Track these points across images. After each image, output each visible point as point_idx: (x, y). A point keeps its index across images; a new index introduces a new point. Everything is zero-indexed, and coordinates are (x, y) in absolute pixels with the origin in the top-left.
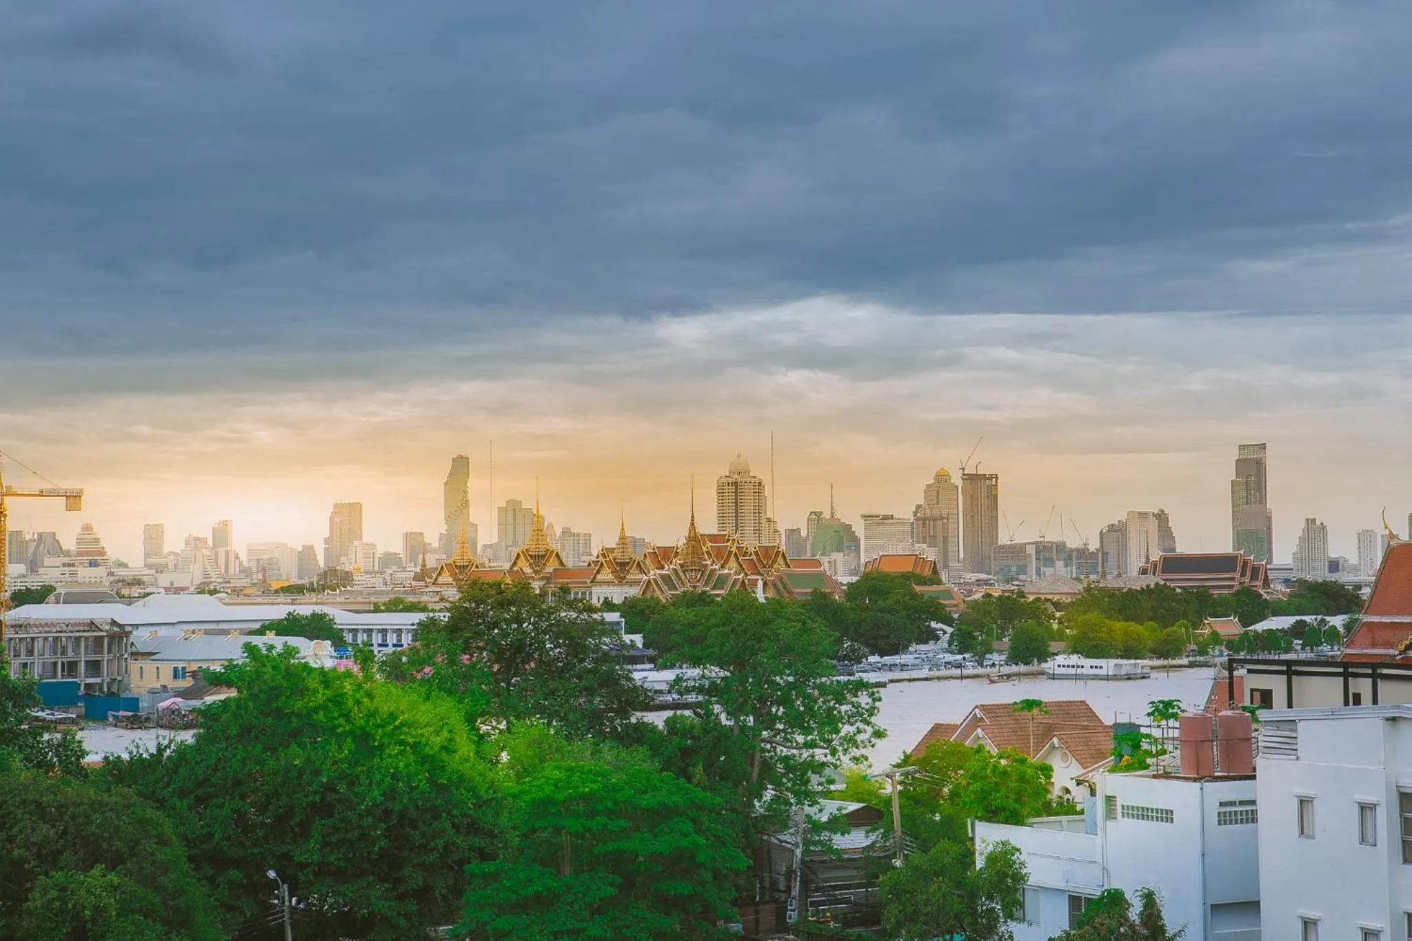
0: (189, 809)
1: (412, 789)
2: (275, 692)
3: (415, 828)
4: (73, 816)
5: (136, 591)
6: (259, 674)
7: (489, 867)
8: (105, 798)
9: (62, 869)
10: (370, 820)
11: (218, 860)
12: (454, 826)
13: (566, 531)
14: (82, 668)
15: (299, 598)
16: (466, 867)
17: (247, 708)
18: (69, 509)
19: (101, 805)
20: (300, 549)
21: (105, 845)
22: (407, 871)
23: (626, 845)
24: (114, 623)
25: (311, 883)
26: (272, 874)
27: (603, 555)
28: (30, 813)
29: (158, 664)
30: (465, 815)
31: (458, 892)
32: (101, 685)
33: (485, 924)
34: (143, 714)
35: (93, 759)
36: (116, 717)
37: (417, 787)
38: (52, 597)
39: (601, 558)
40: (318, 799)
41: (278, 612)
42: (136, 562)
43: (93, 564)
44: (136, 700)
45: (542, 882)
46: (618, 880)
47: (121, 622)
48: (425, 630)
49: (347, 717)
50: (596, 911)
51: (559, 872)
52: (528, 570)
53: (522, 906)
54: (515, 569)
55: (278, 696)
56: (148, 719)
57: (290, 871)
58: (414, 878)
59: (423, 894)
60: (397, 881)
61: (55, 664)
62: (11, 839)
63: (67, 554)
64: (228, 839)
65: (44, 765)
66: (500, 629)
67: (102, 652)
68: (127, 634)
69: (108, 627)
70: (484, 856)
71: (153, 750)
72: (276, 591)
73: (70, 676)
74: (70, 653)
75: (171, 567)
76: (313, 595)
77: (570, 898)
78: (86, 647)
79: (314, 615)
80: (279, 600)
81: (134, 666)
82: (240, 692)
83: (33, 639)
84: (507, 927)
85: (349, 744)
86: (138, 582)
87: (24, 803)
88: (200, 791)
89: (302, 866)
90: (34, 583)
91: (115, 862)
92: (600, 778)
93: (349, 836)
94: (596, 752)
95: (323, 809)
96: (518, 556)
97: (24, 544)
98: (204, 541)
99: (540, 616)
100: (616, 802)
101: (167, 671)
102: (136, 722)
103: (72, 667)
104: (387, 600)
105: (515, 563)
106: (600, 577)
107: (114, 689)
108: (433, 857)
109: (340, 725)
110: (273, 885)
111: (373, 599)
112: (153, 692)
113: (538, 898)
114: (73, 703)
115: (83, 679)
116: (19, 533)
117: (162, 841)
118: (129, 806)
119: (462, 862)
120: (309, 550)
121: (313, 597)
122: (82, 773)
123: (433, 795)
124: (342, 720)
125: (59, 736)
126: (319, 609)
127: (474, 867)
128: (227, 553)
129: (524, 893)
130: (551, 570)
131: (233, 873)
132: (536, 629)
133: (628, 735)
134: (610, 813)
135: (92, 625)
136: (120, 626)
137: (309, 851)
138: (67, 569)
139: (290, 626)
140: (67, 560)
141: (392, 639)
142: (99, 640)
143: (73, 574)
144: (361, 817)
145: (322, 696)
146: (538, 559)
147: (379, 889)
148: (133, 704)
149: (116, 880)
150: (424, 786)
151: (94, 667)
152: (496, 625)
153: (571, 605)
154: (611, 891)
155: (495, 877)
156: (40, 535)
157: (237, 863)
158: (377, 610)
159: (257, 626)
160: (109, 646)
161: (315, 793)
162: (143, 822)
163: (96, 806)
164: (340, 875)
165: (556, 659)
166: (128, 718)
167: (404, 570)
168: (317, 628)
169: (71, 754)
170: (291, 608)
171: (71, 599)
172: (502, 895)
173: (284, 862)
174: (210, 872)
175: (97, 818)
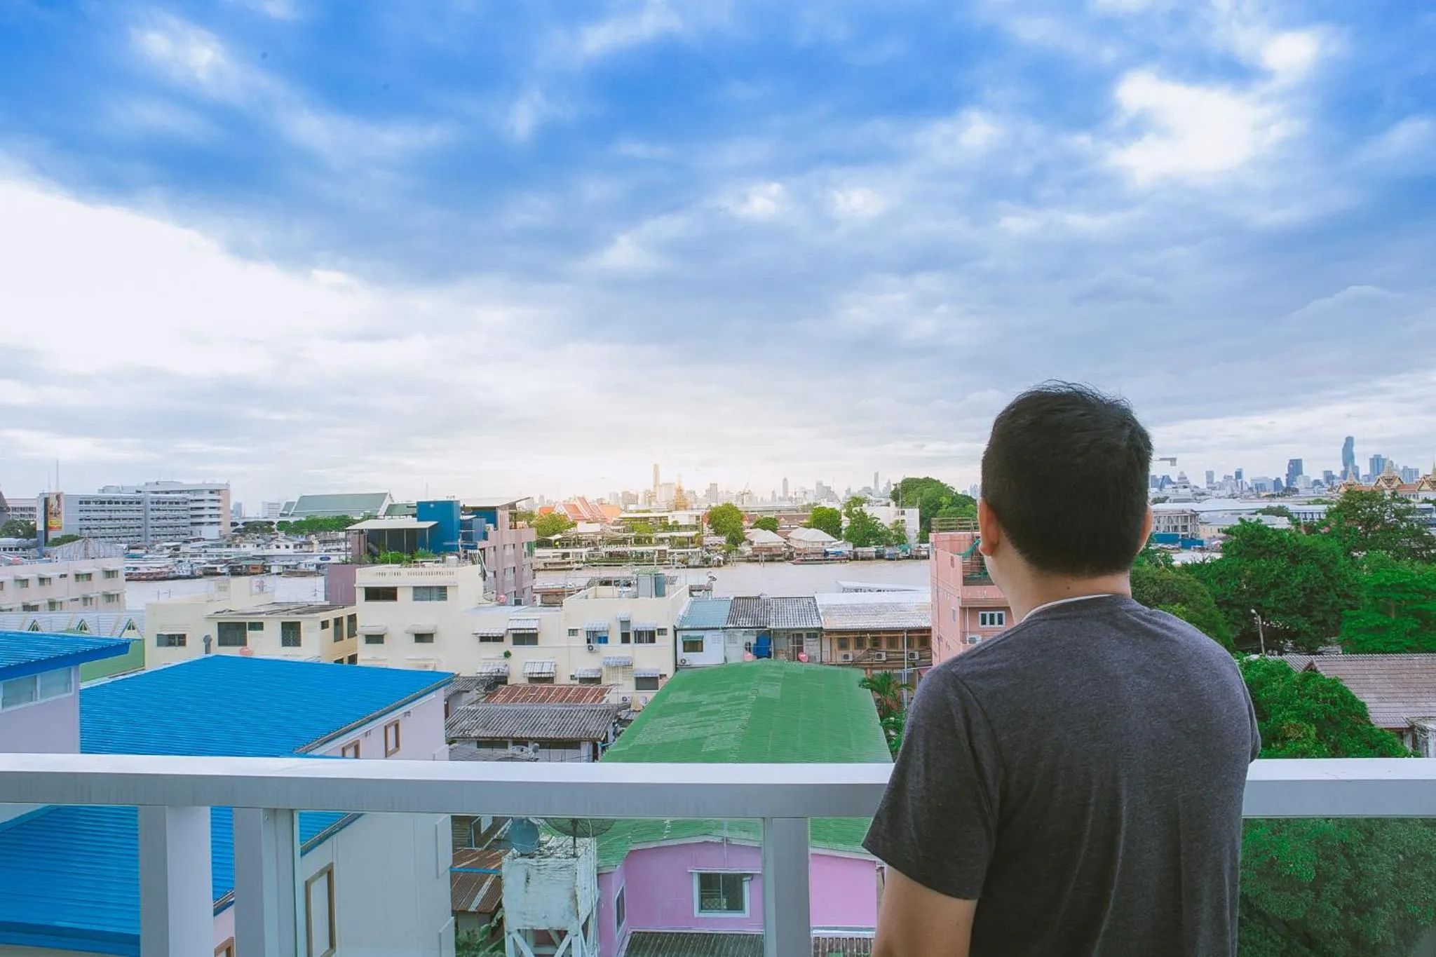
0: (1217, 583)
1: (1316, 578)
2: (1252, 537)
3: (1318, 594)
4: (1167, 583)
5: (1203, 497)
6: (1245, 530)
7: (1354, 613)
8: (1179, 577)
9: (1163, 604)
10: (1296, 590)
11: (1228, 604)
12: (1337, 595)
13: (1405, 468)
14: (1180, 528)
15: (1273, 499)
16: (1343, 612)
17: (1240, 543)
18: (1171, 465)
19: (1178, 580)
20: (1274, 479)
21: (1180, 596)
22: (1315, 613)
23: (1424, 606)
24: (1192, 511)
25: (1270, 616)
26: (1253, 611)
27: (1424, 478)
28: (1150, 582)
29: (1210, 527)
30: (1342, 591)
31: (1339, 622)
32: (1187, 536)
33: (1352, 637)
34: (1206, 547)
35: (1177, 563)
36: (1194, 548)
37: (1318, 577)
38: (1168, 501)
39: (1423, 480)
40: (1272, 580)
41: (1263, 505)
42: (1203, 486)
43: (1185, 487)
44: (1202, 541)
45: (1380, 620)
46: (1419, 621)
47: (1196, 510)
48: (1330, 514)
49: (1285, 547)
50: (1410, 634)
51: (1389, 617)
52: (1384, 486)
53: (1370, 630)
54: (1378, 485)
55: (1254, 538)
56: (1207, 549)
57: (1262, 611)
58: (1320, 617)
59: (1323, 623)
60: (1310, 617)
61: (1169, 527)
62: (1143, 592)
63: (1174, 483)
64: (1233, 595)
65: (1158, 565)
66: (1362, 510)
67: (1187, 522)
68: (1198, 515)
69: (1189, 512)
70: (1351, 607)
71: (1202, 561)
72: (1264, 497)
73: (1175, 531)
74: (1175, 523)
75: (1218, 488)
76: (1279, 498)
77: (1394, 628)
78: (1181, 519)
79: (1279, 507)
80: (1265, 500)
81: (1201, 527)
82: (1237, 536)
83: (1160, 517)
84: (1363, 639)
85: (1286, 559)
86: (1203, 494)
87: (1148, 578)
88: (1221, 576)
89: (1267, 608)
90: (1162, 496)
91: (1184, 602)
92: (1409, 576)
93: (1287, 596)
94: (1412, 564)
95: (1275, 585)
96: (1379, 480)
97: (1157, 480)
98: (1231, 477)
99: (1382, 505)
100: (1417, 587)
101: (1215, 530)
102: (1202, 550)
103: (1176, 527)
104: (1265, 507)
105: (1377, 483)
106: (1423, 488)
107: (1194, 537)
108: (1327, 607)
109: (1282, 551)
110: (1254, 615)
111: (1307, 500)
112: (1210, 538)
113: (1378, 627)
114: (1177, 542)
115: (1181, 533)
116: (1154, 476)
117: (1203, 595)
118: (1189, 581)
119: (1341, 610)
120: (1278, 479)
121: (1280, 499)
122: (1172, 568)
123: (1326, 582)
124: (1283, 549)
125: (1163, 554)
126: (1281, 504)
127: (1347, 612)
128: (1242, 482)
129: (1370, 624)
130: (1396, 485)
131: (1237, 610)
132: (1379, 511)
133: (1430, 559)
134: (1414, 592)
135: (1183, 512)
136: (1195, 512)
137: (1270, 601)
138: (1174, 490)
139: (1266, 512)
140: (1174, 486)
141: (1309, 517)
142: (1186, 517)
143: (1177, 491)
144: (1292, 589)
145: (1275, 538)
146: (1389, 481)
147: (1302, 620)
148: (1201, 543)
149: (1184, 609)
150: (1322, 577)
151: (1185, 528)
152: (1359, 509)
153: (1399, 500)
154: (1415, 626)
155: (1358, 617)
156: (1164, 477)
157: (1238, 606)
158: (1309, 504)
159: (1254, 511)
160: (1191, 519)
161: (1272, 578)
162: (1196, 588)
163: (1176, 580)
164: (1284, 613)
165: (1391, 524)
166: (1199, 548)
167: (1323, 487)
168: (1280, 512)
169: (1168, 561)
170: (1269, 504)
171: (1176, 501)
172: (1360, 625)
173: (1258, 607)
174: (1226, 609)
175: (1177, 585)
